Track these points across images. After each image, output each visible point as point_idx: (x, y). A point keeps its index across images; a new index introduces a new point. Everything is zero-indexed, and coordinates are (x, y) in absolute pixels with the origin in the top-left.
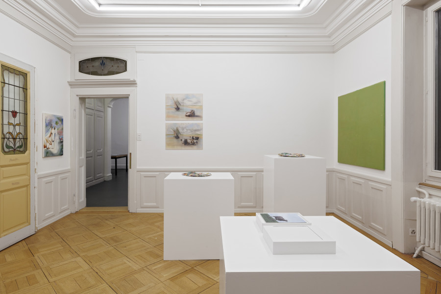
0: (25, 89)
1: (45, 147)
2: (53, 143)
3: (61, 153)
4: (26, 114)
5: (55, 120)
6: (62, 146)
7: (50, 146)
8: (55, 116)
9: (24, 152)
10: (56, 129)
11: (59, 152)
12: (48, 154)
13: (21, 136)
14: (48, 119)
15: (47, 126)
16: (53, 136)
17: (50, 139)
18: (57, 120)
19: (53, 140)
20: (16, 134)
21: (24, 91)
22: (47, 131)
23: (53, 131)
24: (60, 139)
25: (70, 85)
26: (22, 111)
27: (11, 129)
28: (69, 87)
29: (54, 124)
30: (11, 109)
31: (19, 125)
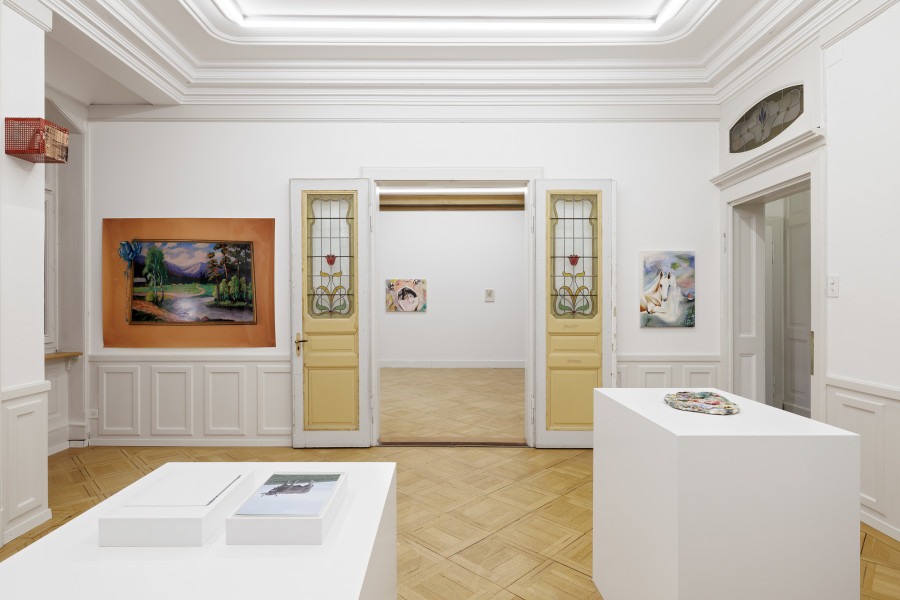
0: (593, 220)
1: (642, 309)
2: (663, 303)
3: (689, 322)
4: (594, 257)
5: (669, 260)
6: (693, 308)
7: (656, 309)
8: (669, 253)
9: (592, 315)
10: (673, 277)
11: (682, 321)
12: (650, 321)
13: (586, 292)
14: (651, 260)
15: (647, 272)
16: (664, 292)
17: (657, 296)
18: (676, 260)
19: (665, 296)
20: (576, 288)
21: (591, 223)
22: (648, 282)
23: (664, 281)
24: (684, 295)
25: (719, 185)
26: (588, 252)
27: (569, 282)
28: (717, 190)
29: (666, 269)
30: (569, 253)
31: (582, 275)
